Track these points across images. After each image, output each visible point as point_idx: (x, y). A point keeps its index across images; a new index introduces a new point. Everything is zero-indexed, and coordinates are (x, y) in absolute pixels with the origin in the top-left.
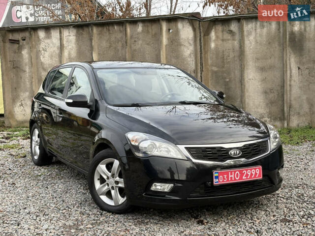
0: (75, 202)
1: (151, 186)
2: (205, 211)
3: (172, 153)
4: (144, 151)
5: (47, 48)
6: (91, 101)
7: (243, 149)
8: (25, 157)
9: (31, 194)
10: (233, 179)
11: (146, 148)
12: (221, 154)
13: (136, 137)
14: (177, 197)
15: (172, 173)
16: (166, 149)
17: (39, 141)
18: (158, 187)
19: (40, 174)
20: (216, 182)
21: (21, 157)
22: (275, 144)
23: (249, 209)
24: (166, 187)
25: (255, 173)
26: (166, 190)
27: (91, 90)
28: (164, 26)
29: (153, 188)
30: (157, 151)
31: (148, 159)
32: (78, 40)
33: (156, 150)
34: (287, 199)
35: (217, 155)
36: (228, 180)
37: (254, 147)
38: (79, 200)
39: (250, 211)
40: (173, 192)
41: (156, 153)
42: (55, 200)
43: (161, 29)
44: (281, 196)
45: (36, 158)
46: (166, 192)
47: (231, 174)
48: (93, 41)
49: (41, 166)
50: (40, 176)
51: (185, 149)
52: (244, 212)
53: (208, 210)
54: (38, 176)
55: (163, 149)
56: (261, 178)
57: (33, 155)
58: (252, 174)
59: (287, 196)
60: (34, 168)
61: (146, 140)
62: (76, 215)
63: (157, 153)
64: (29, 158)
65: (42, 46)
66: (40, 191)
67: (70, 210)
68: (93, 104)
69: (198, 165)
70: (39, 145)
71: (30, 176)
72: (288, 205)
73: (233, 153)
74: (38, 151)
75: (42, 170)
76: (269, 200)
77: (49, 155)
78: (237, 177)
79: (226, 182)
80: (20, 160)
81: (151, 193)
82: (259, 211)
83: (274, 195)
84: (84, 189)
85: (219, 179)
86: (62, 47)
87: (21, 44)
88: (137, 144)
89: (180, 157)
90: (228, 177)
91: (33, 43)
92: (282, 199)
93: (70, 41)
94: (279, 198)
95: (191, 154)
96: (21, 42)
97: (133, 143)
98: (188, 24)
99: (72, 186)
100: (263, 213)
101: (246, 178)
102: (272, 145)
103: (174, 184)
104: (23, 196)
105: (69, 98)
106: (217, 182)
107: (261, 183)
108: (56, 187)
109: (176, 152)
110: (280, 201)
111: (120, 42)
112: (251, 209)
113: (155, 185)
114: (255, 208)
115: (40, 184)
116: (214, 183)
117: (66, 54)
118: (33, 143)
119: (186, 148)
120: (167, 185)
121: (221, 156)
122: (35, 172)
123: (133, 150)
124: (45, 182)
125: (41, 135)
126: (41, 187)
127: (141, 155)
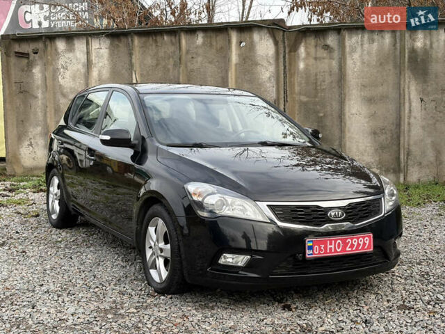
0: (111, 278)
1: (219, 258)
2: (293, 292)
3: (249, 213)
4: (210, 209)
5: (68, 65)
6: (136, 138)
7: (348, 209)
8: (37, 216)
9: (48, 266)
10: (333, 251)
11: (213, 205)
12: (318, 216)
13: (199, 190)
14: (255, 273)
15: (248, 241)
16: (241, 208)
17: (59, 194)
18: (229, 259)
19: (60, 239)
20: (309, 254)
21: (32, 216)
22: (391, 203)
23: (353, 291)
24: (241, 260)
25: (364, 243)
26: (239, 264)
27: (135, 123)
28: (234, 37)
29: (222, 261)
30: (229, 210)
31: (216, 221)
32: (112, 54)
33: (227, 208)
34: (406, 279)
35: (312, 217)
36: (326, 252)
37: (363, 207)
38: (117, 276)
39: (355, 294)
40: (249, 266)
41: (226, 212)
42: (83, 275)
43: (230, 42)
44: (397, 274)
45: (54, 217)
46: (239, 267)
47: (331, 244)
48: (133, 57)
49: (61, 229)
50: (60, 242)
51: (267, 208)
52: (347, 295)
53: (297, 292)
54: (57, 242)
55: (237, 207)
56: (372, 249)
57: (49, 213)
58: (359, 245)
59: (406, 274)
60: (51, 231)
61: (213, 193)
62: (113, 295)
63: (229, 212)
64: (43, 217)
65: (61, 61)
66: (62, 262)
67: (104, 288)
68: (139, 143)
69: (284, 230)
70: (59, 200)
71: (46, 242)
72: (407, 287)
73: (333, 214)
74: (57, 208)
75: (64, 234)
76: (381, 280)
77: (73, 213)
78: (339, 248)
79: (322, 254)
80: (32, 220)
81: (219, 268)
82: (367, 294)
83: (387, 273)
84: (122, 261)
85: (315, 249)
86: (89, 64)
87: (31, 58)
88: (200, 199)
89: (260, 218)
90: (326, 248)
91: (49, 57)
92: (399, 279)
93: (102, 56)
94: (395, 277)
95: (276, 215)
96: (32, 56)
97: (195, 198)
98: (268, 35)
99: (105, 257)
100: (373, 296)
101: (350, 249)
102: (387, 205)
103: (251, 256)
104: (38, 268)
105: (105, 134)
106: (311, 254)
107: (371, 257)
108: (84, 258)
109: (255, 212)
110: (396, 282)
111: (171, 59)
112: (356, 291)
113: (225, 257)
114: (361, 290)
115: (61, 253)
116: (307, 256)
117: (95, 73)
118: (51, 196)
119: (268, 206)
120: (242, 257)
121: (316, 218)
122: (53, 236)
123: (195, 207)
124: (67, 251)
125: (62, 185)
126: (62, 257)
127: (205, 214)
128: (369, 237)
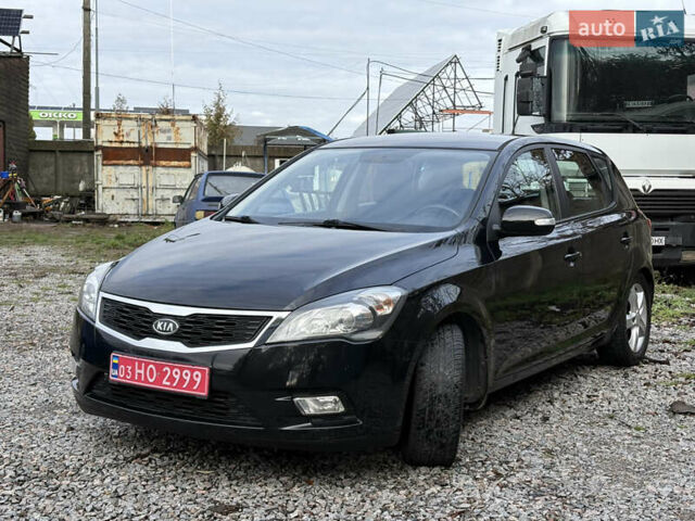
10: (143, 379)
20: (113, 375)
36: (133, 378)
47: (140, 368)
51: (100, 301)
56: (204, 394)
58: (182, 380)
73: (159, 324)
78: (151, 378)
85: (120, 371)
90: (133, 371)
101: (168, 383)
106: (115, 376)
116: (111, 378)
119: (103, 299)
128: (203, 372)
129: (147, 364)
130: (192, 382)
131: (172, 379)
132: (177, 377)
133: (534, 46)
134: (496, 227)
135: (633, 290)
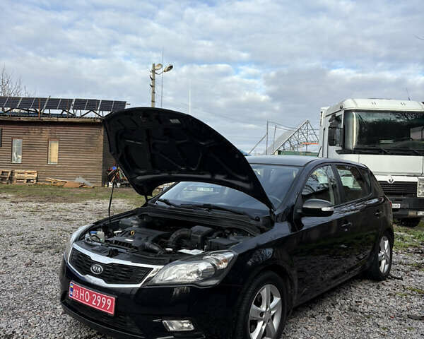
20: (71, 294)
56: (113, 313)
58: (101, 304)
73: (94, 268)
78: (87, 299)
85: (73, 293)
90: (79, 294)
101: (95, 304)
116: (69, 295)
128: (112, 300)
129: (85, 291)
130: (107, 305)
131: (96, 302)
132: (99, 301)
133: (337, 114)
134: (299, 211)
135: (382, 240)
